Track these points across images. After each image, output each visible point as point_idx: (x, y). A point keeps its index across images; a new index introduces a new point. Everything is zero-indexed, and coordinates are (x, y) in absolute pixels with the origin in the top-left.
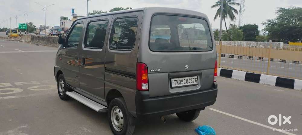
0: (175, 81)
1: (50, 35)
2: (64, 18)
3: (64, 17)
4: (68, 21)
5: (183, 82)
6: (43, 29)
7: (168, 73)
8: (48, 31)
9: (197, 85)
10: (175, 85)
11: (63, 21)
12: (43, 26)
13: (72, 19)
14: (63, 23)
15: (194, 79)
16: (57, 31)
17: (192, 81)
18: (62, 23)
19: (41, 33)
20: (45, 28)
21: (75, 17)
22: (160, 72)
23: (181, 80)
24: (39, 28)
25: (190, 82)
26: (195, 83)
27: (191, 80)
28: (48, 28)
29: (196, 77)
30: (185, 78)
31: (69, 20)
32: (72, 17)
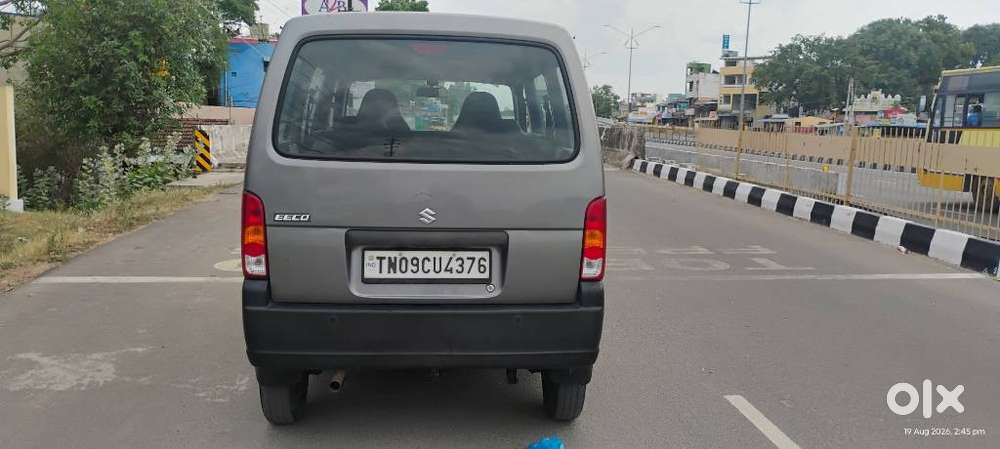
0: (381, 259)
1: (653, 123)
2: (699, 68)
3: (699, 65)
4: (710, 76)
5: (417, 265)
6: (639, 104)
7: (345, 230)
8: (650, 110)
9: (487, 282)
10: (381, 272)
11: (695, 77)
12: (639, 96)
13: (721, 69)
14: (695, 85)
15: (473, 259)
16: (674, 110)
17: (461, 266)
18: (691, 83)
19: (631, 116)
20: (645, 99)
21: (731, 63)
22: (309, 224)
23: (409, 259)
24: (627, 102)
25: (451, 271)
26: (475, 274)
27: (460, 262)
28: (652, 101)
29: (486, 255)
30: (431, 254)
31: (714, 72)
32: (722, 63)
